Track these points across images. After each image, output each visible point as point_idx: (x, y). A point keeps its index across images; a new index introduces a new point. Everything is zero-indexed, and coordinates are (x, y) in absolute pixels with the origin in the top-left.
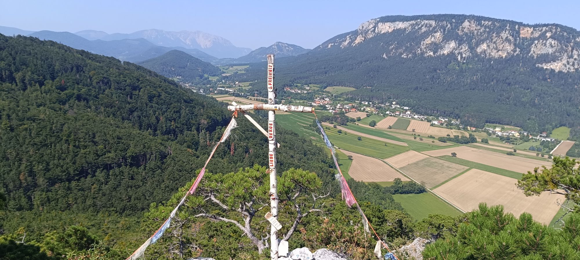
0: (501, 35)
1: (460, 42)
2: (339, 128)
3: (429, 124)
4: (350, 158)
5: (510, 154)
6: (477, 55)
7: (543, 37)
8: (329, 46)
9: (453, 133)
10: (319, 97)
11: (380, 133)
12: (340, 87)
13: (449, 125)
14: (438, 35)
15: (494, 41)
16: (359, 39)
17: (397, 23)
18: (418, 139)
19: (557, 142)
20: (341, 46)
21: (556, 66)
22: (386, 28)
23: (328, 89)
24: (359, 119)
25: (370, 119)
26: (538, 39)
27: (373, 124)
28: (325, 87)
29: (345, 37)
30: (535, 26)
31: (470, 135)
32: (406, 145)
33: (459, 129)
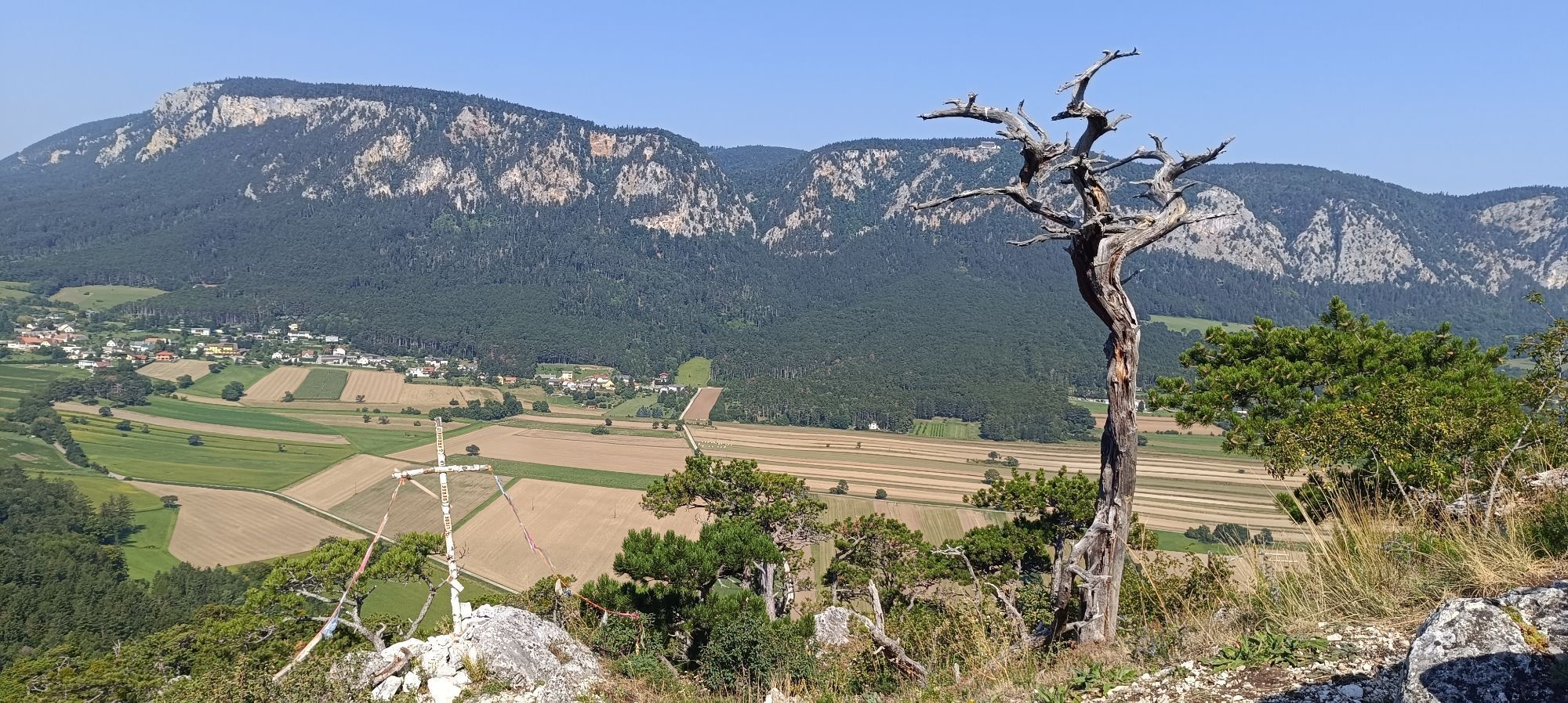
0: (550, 149)
1: (457, 160)
2: (120, 414)
3: (401, 377)
4: (171, 504)
5: (598, 431)
6: (500, 197)
7: (636, 156)
8: (55, 158)
9: (465, 395)
10: (33, 322)
11: (259, 418)
12: (109, 287)
13: (453, 376)
14: (398, 140)
15: (535, 162)
16: (160, 142)
17: (278, 100)
18: (375, 420)
19: (691, 392)
20: (98, 160)
21: (672, 223)
22: (244, 112)
23: (65, 295)
24: (186, 383)
25: (224, 380)
26: (629, 160)
27: (235, 392)
28: (55, 290)
29: (111, 131)
30: (621, 132)
31: (506, 396)
32: (342, 441)
33: (479, 384)
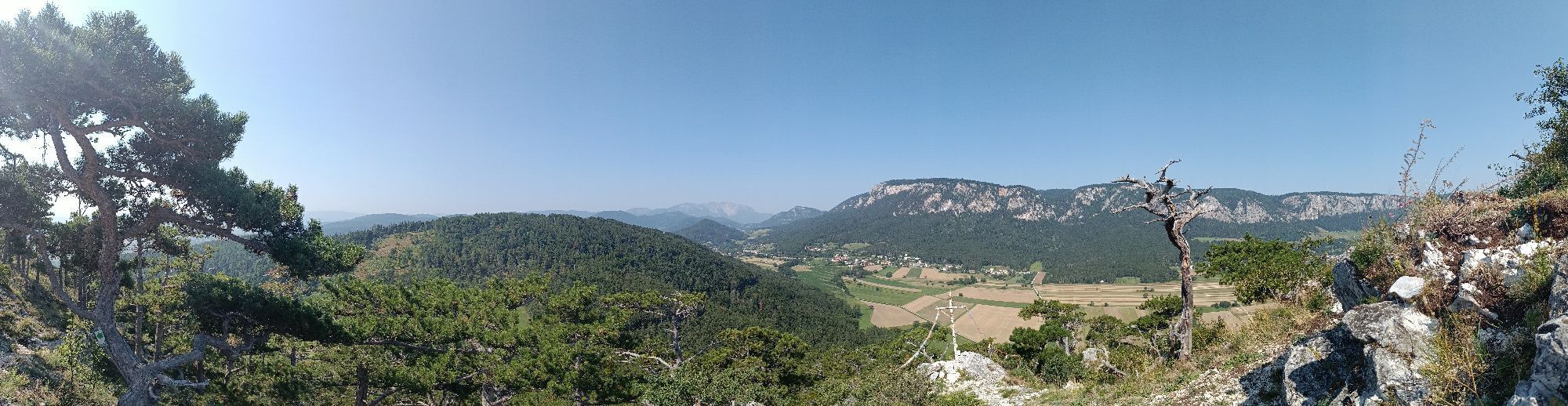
0: (986, 194)
1: (955, 200)
2: (859, 281)
3: (938, 270)
4: (872, 308)
5: (1004, 288)
6: (970, 211)
7: (1014, 195)
8: (843, 208)
9: (959, 276)
10: (838, 254)
11: (896, 283)
12: (856, 244)
13: (954, 270)
14: (937, 195)
15: (981, 199)
16: (870, 201)
17: (903, 186)
18: (930, 285)
19: (1035, 273)
20: (854, 207)
21: (1026, 217)
22: (892, 190)
23: (846, 246)
24: (876, 272)
25: (887, 271)
26: (1012, 196)
27: (889, 275)
28: (843, 245)
29: (858, 199)
30: (1010, 187)
31: (972, 277)
32: (920, 291)
33: (962, 272)
